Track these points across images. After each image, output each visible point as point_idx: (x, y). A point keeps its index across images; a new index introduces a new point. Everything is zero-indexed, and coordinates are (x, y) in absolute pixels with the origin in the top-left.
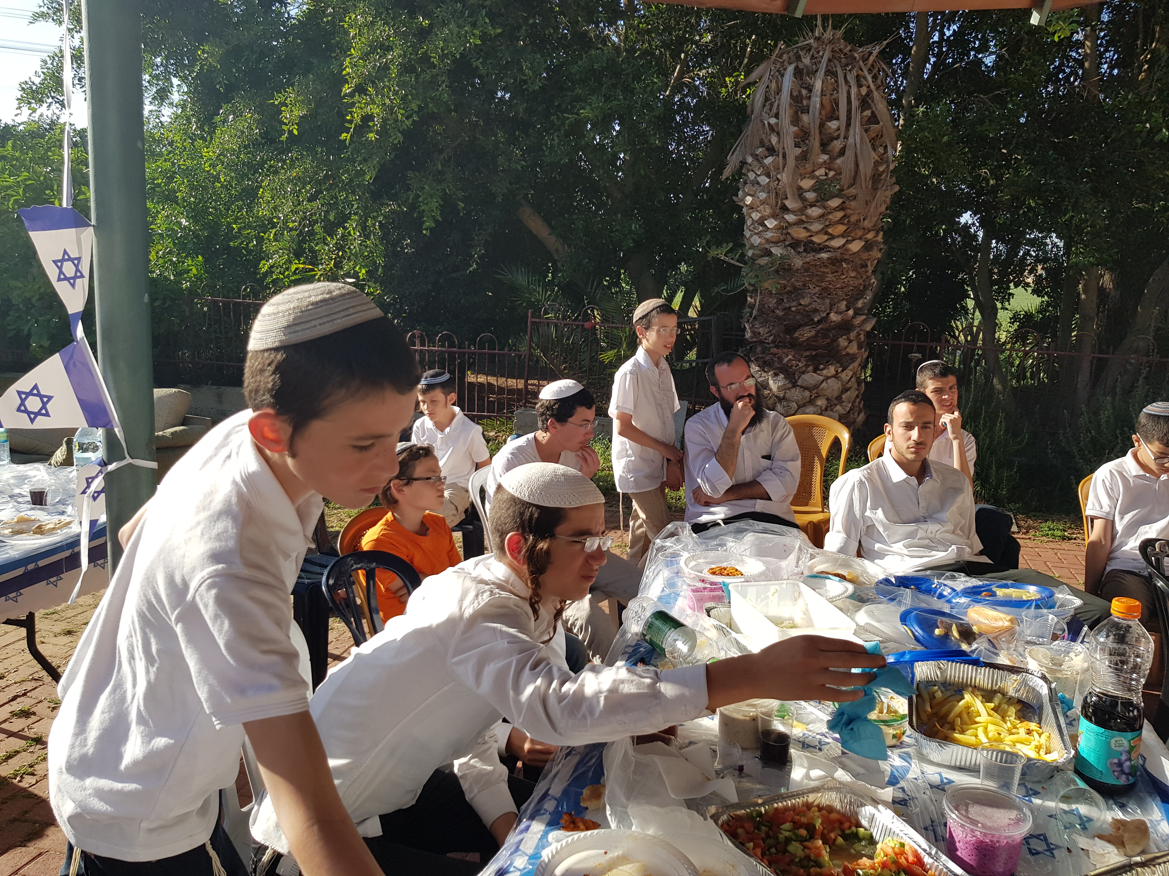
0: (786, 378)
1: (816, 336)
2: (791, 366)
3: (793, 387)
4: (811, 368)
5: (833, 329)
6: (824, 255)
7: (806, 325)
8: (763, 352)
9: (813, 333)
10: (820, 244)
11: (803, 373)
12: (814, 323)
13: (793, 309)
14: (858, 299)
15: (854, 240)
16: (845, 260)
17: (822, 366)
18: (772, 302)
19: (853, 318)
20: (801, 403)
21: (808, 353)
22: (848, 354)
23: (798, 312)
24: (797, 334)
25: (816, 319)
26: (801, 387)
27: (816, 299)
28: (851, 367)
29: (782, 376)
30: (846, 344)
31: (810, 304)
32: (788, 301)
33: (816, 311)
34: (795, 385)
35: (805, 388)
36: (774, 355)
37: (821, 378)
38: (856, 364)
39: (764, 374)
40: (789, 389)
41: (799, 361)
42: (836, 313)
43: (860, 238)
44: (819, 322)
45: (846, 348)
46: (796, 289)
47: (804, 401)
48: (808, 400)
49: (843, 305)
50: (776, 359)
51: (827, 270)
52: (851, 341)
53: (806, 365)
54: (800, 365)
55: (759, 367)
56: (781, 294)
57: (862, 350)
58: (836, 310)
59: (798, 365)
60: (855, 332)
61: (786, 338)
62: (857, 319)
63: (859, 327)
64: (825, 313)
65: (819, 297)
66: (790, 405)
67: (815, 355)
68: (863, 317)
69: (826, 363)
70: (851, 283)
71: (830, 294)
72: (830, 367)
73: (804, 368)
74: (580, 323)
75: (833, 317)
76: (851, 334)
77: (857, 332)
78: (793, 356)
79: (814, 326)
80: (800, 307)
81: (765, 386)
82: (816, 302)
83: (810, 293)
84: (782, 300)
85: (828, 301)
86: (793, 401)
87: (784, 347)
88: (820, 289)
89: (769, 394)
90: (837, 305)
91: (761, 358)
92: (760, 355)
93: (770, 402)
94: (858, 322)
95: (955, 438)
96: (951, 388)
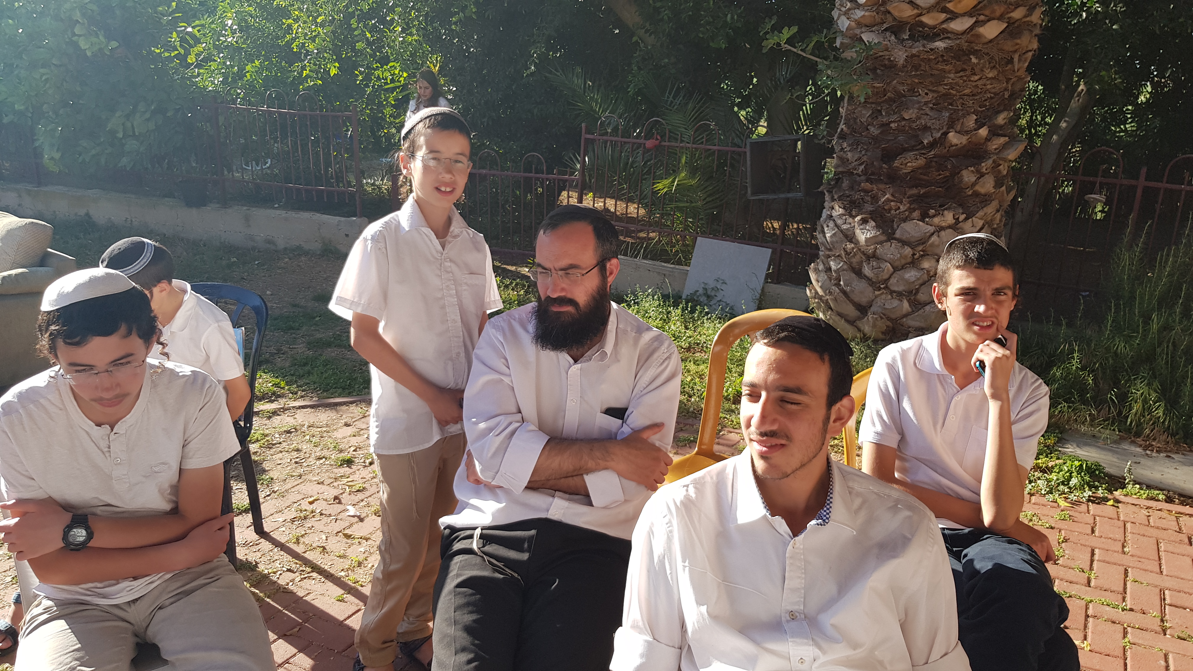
0: (878, 227)
1: (928, 165)
2: (890, 210)
3: (888, 240)
4: (916, 214)
5: (954, 156)
6: (940, 45)
7: (911, 149)
8: (852, 188)
9: (921, 162)
10: (934, 27)
11: (905, 220)
12: (924, 147)
13: (893, 125)
14: (999, 112)
15: (989, 21)
16: (975, 53)
17: (933, 212)
18: (866, 114)
19: (988, 139)
20: (897, 264)
21: (914, 191)
22: (976, 194)
23: (900, 130)
24: (896, 164)
25: (925, 142)
26: (899, 240)
27: (928, 111)
28: (981, 213)
29: (873, 223)
30: (973, 179)
31: (919, 118)
32: (888, 114)
33: (926, 128)
34: (890, 237)
35: (904, 243)
36: (866, 191)
37: (931, 229)
38: (990, 209)
39: (850, 220)
40: (881, 243)
41: (901, 202)
42: (959, 132)
43: (1000, 18)
44: (932, 145)
45: (974, 184)
46: (900, 95)
47: (903, 262)
48: (909, 260)
49: (971, 121)
50: (869, 199)
51: (947, 68)
52: (982, 175)
53: (909, 208)
54: (903, 208)
55: (844, 208)
56: (879, 104)
57: (1004, 188)
58: (958, 128)
59: (899, 208)
60: (990, 161)
61: (881, 167)
62: (994, 142)
63: (997, 154)
64: (941, 132)
65: (932, 108)
66: (882, 266)
67: (924, 193)
68: (1002, 140)
69: (940, 206)
70: (989, 87)
71: (951, 104)
72: (946, 212)
73: (907, 213)
74: (642, 141)
75: (953, 138)
76: (983, 164)
77: (994, 162)
78: (892, 195)
79: (923, 152)
80: (903, 123)
81: (850, 237)
82: (927, 115)
83: (919, 102)
84: (880, 111)
85: (947, 114)
86: (886, 261)
87: (880, 181)
88: (935, 95)
89: (853, 248)
90: (961, 121)
91: (848, 197)
92: (847, 192)
93: (854, 260)
94: (994, 147)
95: (995, 396)
96: (998, 292)
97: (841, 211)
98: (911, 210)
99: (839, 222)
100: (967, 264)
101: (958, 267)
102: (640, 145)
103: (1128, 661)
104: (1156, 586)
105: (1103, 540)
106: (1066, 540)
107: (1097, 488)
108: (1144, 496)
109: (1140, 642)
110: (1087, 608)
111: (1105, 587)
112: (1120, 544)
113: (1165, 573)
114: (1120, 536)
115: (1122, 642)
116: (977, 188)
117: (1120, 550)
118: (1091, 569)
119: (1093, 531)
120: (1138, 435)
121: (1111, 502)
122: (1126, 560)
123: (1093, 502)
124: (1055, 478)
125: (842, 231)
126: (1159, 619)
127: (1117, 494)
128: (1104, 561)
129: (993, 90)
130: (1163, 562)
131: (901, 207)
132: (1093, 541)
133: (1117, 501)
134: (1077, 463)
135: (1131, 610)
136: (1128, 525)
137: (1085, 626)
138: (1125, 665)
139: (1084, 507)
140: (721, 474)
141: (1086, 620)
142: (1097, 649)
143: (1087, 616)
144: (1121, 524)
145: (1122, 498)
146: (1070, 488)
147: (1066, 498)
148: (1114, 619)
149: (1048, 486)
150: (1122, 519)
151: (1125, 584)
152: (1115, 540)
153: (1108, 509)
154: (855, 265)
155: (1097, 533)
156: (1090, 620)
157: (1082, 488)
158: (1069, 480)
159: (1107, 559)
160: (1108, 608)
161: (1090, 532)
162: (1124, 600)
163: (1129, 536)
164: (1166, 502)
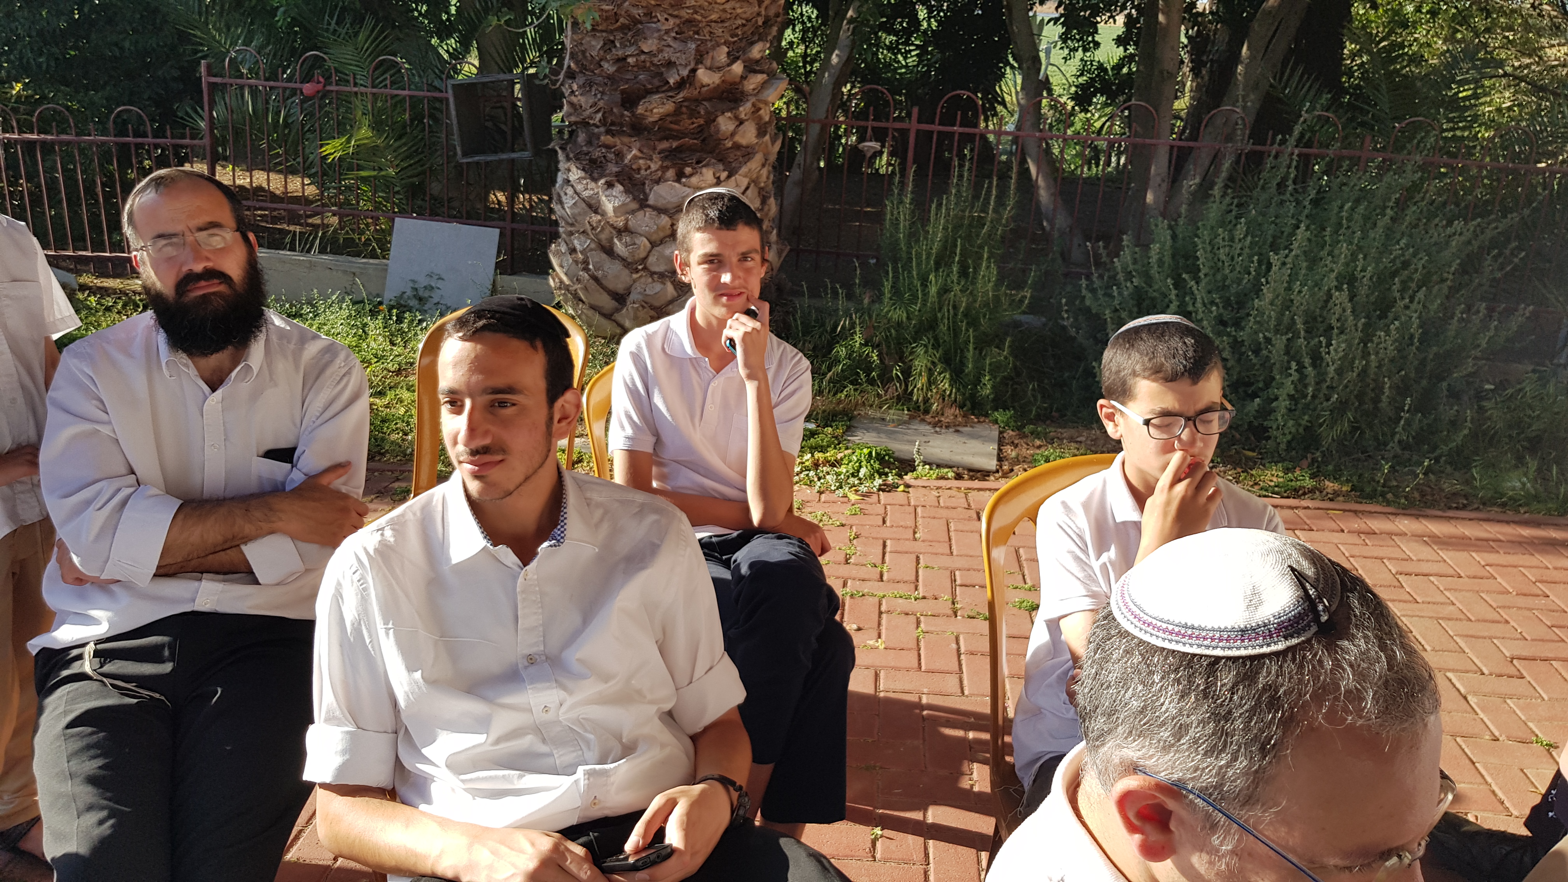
0: (627, 191)
1: (677, 112)
3: (641, 208)
4: (671, 173)
5: (709, 99)
7: (657, 91)
8: (589, 143)
9: (669, 107)
11: (658, 182)
12: (671, 89)
13: (631, 60)
14: (752, 43)
17: (688, 170)
18: (595, 46)
19: (743, 78)
20: (654, 238)
21: (665, 145)
22: (737, 146)
23: (641, 67)
24: (640, 110)
25: (671, 81)
26: (654, 208)
27: (670, 41)
28: (744, 170)
29: (619, 188)
30: (732, 127)
31: (660, 51)
32: (624, 46)
33: (670, 64)
34: (643, 204)
35: (660, 211)
36: (608, 147)
38: (754, 164)
39: (592, 185)
40: (633, 212)
41: (651, 160)
42: (710, 69)
44: (681, 84)
45: (733, 134)
46: (636, 22)
47: (662, 235)
48: (669, 232)
49: (721, 55)
50: (611, 156)
52: (741, 123)
53: (662, 167)
54: (654, 167)
55: (583, 170)
56: (611, 32)
57: (767, 137)
58: (708, 62)
59: (649, 167)
60: (749, 105)
61: (622, 115)
62: (751, 81)
63: (755, 95)
64: (689, 68)
65: (675, 38)
66: (637, 242)
67: (677, 148)
68: (760, 78)
69: (698, 162)
70: (739, 11)
71: (697, 33)
72: (704, 170)
73: (660, 173)
74: (298, 85)
75: (704, 76)
76: (741, 109)
77: (754, 105)
78: (640, 150)
79: (670, 94)
80: (643, 57)
81: (594, 207)
82: (669, 46)
83: (659, 30)
84: (613, 42)
85: (694, 46)
86: (641, 235)
87: (622, 133)
88: (678, 21)
89: (600, 221)
90: (711, 54)
91: (587, 154)
92: (585, 148)
93: (603, 237)
94: (752, 87)
95: (750, 377)
96: (744, 257)
97: (581, 174)
98: (664, 169)
99: (579, 187)
100: (707, 225)
101: (699, 229)
102: (294, 92)
103: (922, 652)
104: (947, 569)
105: (894, 529)
106: (857, 536)
107: (886, 475)
108: (934, 476)
109: (933, 629)
110: (880, 604)
111: (898, 578)
112: (911, 531)
113: (955, 553)
114: (911, 523)
115: (916, 633)
116: (737, 138)
117: (911, 536)
118: (883, 562)
119: (884, 522)
120: (927, 412)
121: (901, 488)
122: (918, 547)
123: (884, 491)
124: (844, 471)
125: (583, 200)
126: (950, 602)
127: (908, 478)
128: (896, 552)
129: (744, 16)
130: (953, 542)
131: (652, 166)
132: (884, 533)
133: (908, 486)
134: (866, 451)
135: (924, 598)
136: (919, 510)
137: (879, 624)
138: (919, 655)
139: (874, 498)
140: (426, 508)
141: (880, 617)
142: (892, 645)
143: (880, 613)
144: (912, 509)
145: (912, 482)
146: (860, 479)
147: (857, 491)
148: (907, 610)
149: (837, 480)
150: (912, 503)
151: (917, 572)
152: (906, 528)
153: (898, 496)
154: (604, 243)
155: (888, 523)
156: (884, 616)
157: (872, 477)
158: (858, 471)
159: (899, 549)
160: (900, 601)
161: (881, 523)
162: (916, 589)
163: (920, 520)
164: (956, 479)
